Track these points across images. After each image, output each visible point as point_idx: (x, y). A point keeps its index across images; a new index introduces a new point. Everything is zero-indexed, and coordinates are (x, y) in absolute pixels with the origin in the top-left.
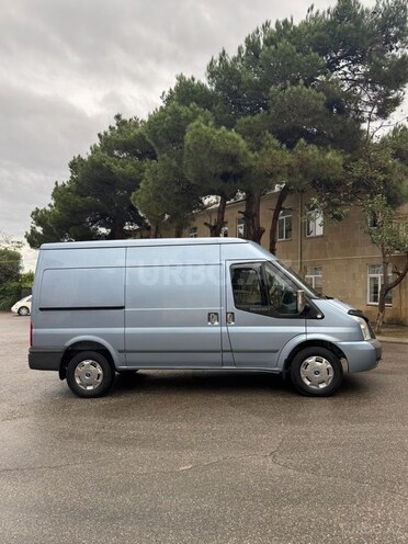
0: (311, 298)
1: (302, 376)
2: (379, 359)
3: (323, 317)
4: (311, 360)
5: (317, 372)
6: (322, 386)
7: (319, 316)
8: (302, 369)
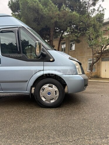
0: (47, 49)
1: (41, 96)
2: (86, 85)
3: (53, 61)
4: (46, 86)
5: (49, 93)
6: (52, 101)
7: (51, 60)
8: (41, 91)
